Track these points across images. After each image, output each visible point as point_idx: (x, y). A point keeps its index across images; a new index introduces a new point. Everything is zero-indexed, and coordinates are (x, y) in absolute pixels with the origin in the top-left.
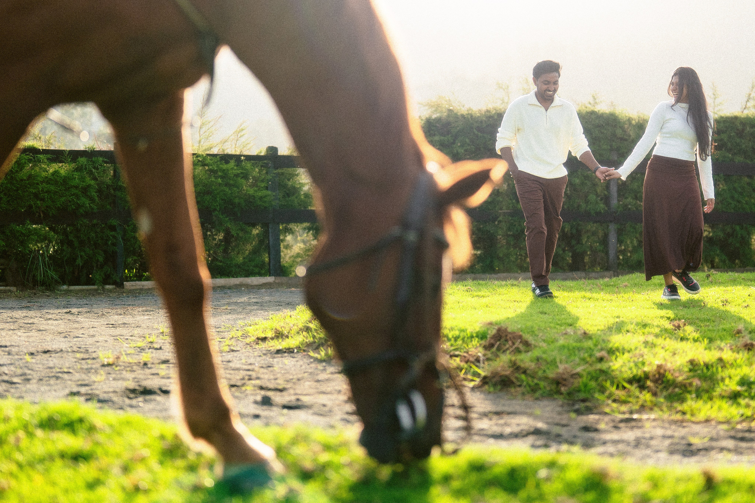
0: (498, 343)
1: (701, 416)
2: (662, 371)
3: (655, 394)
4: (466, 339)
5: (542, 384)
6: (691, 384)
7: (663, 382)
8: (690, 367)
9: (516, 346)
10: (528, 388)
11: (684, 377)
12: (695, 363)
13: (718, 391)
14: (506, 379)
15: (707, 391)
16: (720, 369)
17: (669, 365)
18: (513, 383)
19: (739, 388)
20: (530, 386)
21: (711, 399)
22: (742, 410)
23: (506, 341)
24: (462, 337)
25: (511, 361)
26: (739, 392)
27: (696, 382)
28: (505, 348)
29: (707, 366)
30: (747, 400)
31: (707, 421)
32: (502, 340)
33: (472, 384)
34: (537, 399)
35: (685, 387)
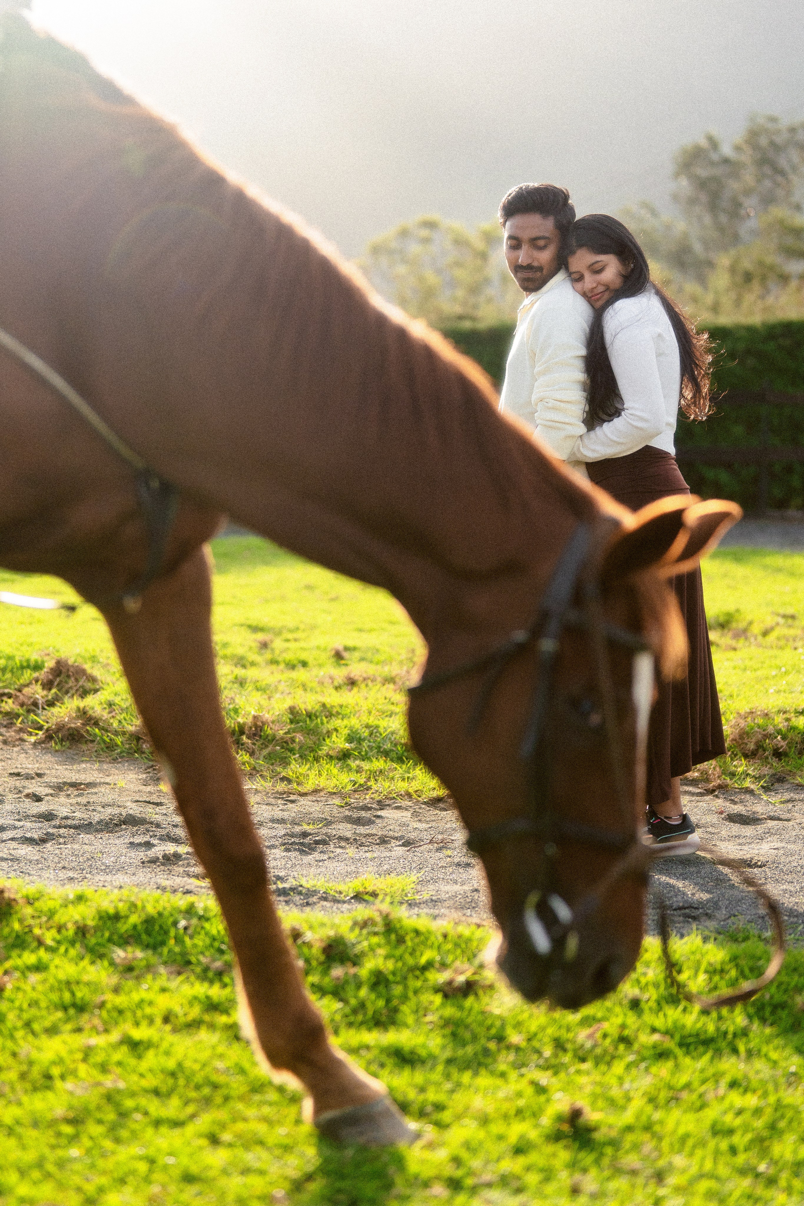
0: (58, 680)
1: (309, 786)
2: (259, 724)
3: (252, 754)
4: (15, 670)
5: (119, 740)
6: (293, 740)
7: (260, 736)
8: (290, 716)
9: (80, 683)
10: (103, 745)
11: (286, 729)
12: (295, 711)
13: (324, 750)
14: (75, 733)
15: (312, 750)
16: (325, 720)
17: (267, 716)
18: (82, 736)
19: (347, 746)
20: (104, 741)
21: (317, 759)
22: (354, 776)
23: (68, 676)
24: (10, 667)
25: (78, 709)
26: (348, 750)
27: (299, 737)
28: (67, 686)
29: (309, 715)
30: (358, 762)
31: (316, 791)
32: (62, 676)
33: (33, 739)
34: (115, 760)
35: (286, 744)
